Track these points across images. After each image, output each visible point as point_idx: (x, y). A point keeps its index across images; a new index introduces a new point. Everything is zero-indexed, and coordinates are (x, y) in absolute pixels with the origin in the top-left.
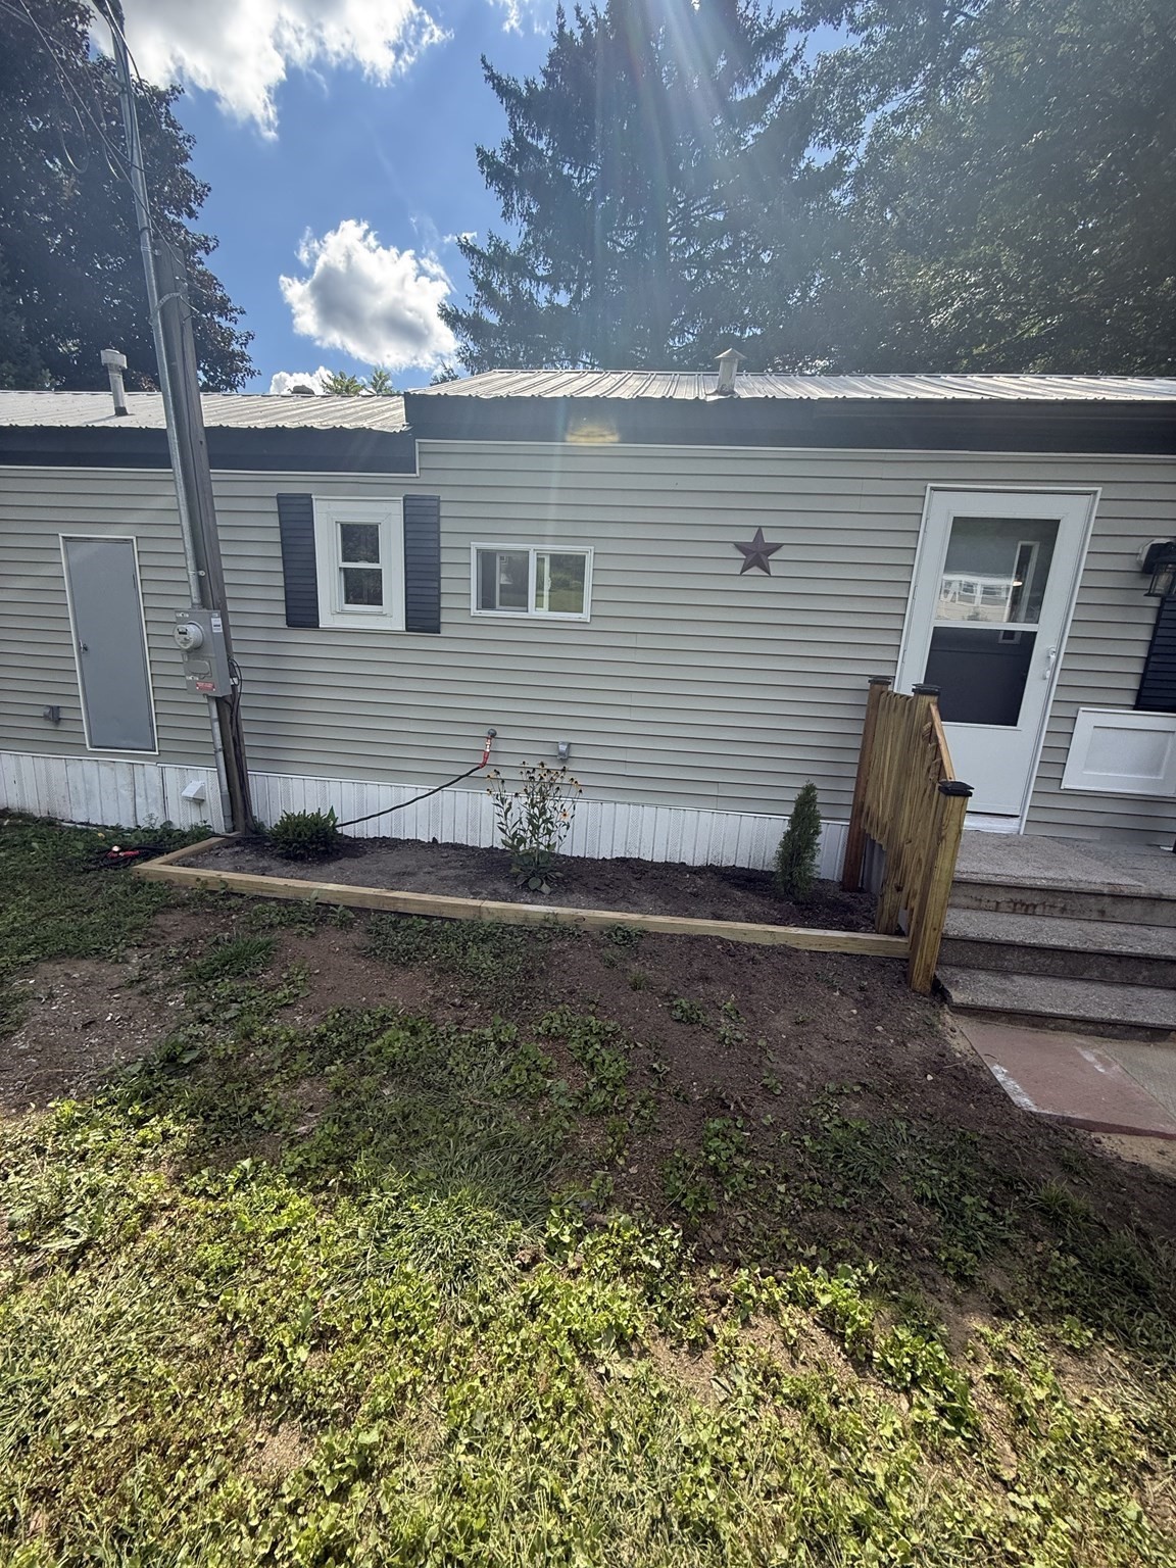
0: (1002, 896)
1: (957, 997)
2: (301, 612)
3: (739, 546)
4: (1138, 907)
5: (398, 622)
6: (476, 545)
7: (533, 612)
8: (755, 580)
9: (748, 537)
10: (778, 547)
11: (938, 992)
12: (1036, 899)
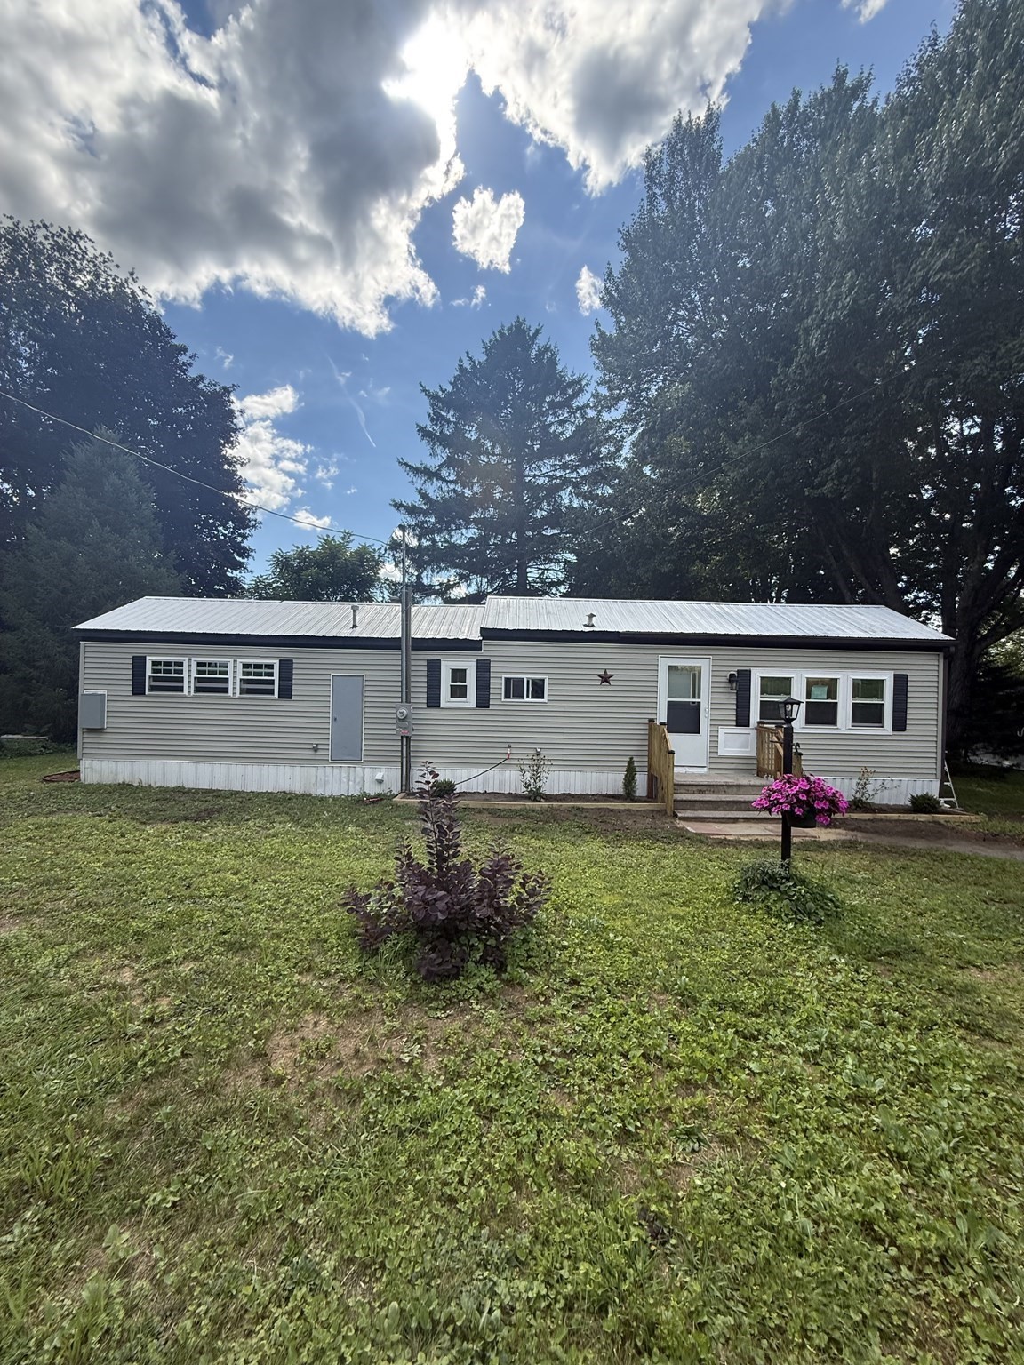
0: (695, 789)
1: (679, 815)
2: (433, 701)
3: (599, 676)
4: (735, 789)
5: (473, 705)
6: (504, 676)
7: (526, 699)
8: (605, 687)
9: (602, 672)
10: (612, 676)
11: (676, 815)
12: (704, 788)
